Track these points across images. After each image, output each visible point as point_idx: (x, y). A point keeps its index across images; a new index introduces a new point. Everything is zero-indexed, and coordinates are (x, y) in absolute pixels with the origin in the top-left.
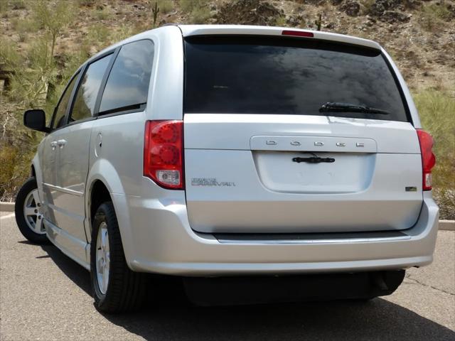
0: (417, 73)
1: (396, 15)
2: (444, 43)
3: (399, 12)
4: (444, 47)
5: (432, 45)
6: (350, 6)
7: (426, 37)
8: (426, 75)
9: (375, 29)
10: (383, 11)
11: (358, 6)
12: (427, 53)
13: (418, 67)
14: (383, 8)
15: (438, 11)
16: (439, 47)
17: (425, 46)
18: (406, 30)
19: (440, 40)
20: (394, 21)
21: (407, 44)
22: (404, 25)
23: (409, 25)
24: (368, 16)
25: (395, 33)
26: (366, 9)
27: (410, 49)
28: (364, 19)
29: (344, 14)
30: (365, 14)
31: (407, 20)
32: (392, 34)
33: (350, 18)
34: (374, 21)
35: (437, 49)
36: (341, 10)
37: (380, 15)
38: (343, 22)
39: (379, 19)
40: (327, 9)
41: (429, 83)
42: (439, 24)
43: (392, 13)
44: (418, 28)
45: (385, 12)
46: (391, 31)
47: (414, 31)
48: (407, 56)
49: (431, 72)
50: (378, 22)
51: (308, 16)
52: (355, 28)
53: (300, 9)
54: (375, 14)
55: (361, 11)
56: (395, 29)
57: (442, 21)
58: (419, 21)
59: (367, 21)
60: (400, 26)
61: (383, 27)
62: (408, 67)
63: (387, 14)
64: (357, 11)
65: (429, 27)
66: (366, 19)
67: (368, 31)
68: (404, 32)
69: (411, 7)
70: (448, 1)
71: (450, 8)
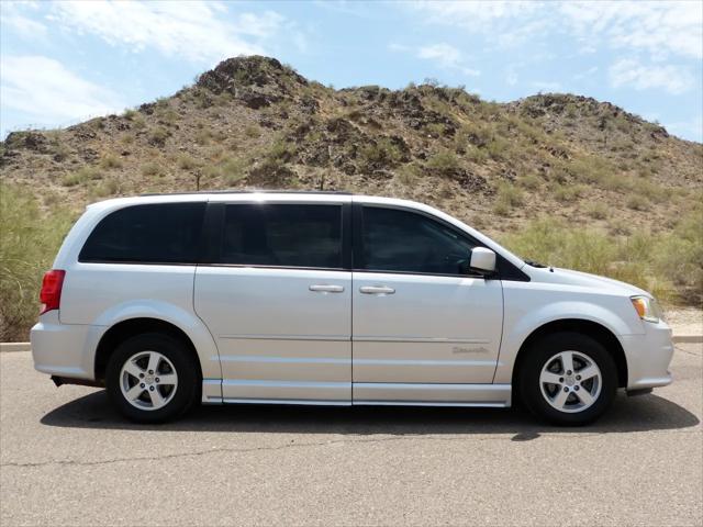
1: (383, 173)
3: (384, 171)
6: (349, 167)
9: (367, 185)
10: (373, 170)
11: (354, 167)
14: (373, 168)
15: (414, 170)
19: (414, 192)
20: (381, 178)
22: (389, 181)
23: (391, 181)
24: (361, 175)
25: (381, 187)
26: (360, 170)
29: (344, 174)
30: (360, 173)
31: (390, 177)
33: (348, 176)
34: (366, 179)
36: (341, 170)
37: (370, 174)
38: (343, 180)
39: (370, 177)
40: (331, 171)
42: (414, 179)
43: (380, 172)
46: (379, 185)
47: (396, 185)
50: (369, 179)
51: (316, 176)
53: (310, 171)
54: (367, 173)
55: (356, 171)
56: (382, 184)
57: (417, 178)
58: (400, 178)
60: (386, 182)
61: (373, 183)
63: (375, 173)
64: (353, 171)
65: (407, 182)
66: (360, 177)
67: (361, 187)
68: (389, 186)
69: (394, 167)
70: (420, 162)
71: (422, 167)
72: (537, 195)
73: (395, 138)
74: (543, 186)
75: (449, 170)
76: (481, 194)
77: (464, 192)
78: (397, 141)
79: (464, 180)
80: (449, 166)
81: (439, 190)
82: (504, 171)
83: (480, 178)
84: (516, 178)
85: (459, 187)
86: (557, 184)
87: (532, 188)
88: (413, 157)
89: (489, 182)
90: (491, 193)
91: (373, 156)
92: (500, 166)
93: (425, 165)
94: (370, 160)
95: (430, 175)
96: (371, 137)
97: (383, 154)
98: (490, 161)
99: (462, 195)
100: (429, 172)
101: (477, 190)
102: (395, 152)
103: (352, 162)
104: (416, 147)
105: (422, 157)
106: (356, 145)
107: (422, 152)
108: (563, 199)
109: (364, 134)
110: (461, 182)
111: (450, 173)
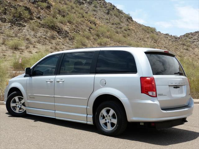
0: (31, 46)
1: (21, 24)
2: (39, 36)
4: (39, 37)
5: (35, 36)
6: (2, 19)
7: (32, 33)
8: (34, 47)
9: (13, 29)
10: (16, 22)
11: (6, 19)
12: (34, 39)
13: (31, 44)
14: (16, 21)
15: (36, 24)
16: (37, 37)
17: (32, 36)
18: (25, 30)
19: (37, 34)
20: (20, 26)
21: (26, 35)
22: (24, 28)
23: (26, 28)
24: (10, 23)
25: (21, 31)
26: (9, 21)
27: (27, 37)
28: (9, 24)
30: (9, 22)
31: (25, 26)
32: (20, 31)
33: (3, 23)
34: (13, 26)
35: (37, 38)
39: (14, 25)
41: (36, 50)
42: (36, 29)
43: (19, 23)
44: (29, 30)
45: (16, 23)
46: (19, 30)
47: (28, 30)
48: (26, 40)
49: (36, 46)
50: (14, 26)
52: (5, 27)
54: (13, 23)
55: (7, 21)
56: (21, 29)
57: (38, 28)
58: (29, 27)
59: (10, 25)
60: (23, 28)
61: (16, 28)
62: (27, 44)
63: (17, 23)
64: (5, 21)
65: (33, 30)
66: (9, 25)
67: (10, 29)
68: (24, 31)
69: (26, 21)
70: (39, 21)
71: (40, 23)
72: (90, 42)
73: (26, 7)
74: (92, 38)
75: (53, 26)
76: (67, 38)
77: (60, 37)
78: (27, 9)
79: (60, 32)
80: (52, 24)
81: (48, 35)
82: (74, 29)
83: (66, 31)
84: (80, 33)
85: (57, 34)
86: (97, 37)
87: (88, 38)
88: (35, 18)
89: (70, 33)
90: (72, 39)
91: (16, 15)
92: (72, 27)
93: (41, 22)
94: (14, 16)
95: (43, 27)
96: (13, 5)
97: (20, 14)
98: (68, 24)
99: (59, 39)
100: (43, 26)
101: (65, 37)
102: (26, 14)
103: (4, 16)
104: (35, 13)
105: (39, 18)
106: (6, 8)
107: (38, 16)
108: (101, 44)
109: (10, 3)
110: (58, 32)
111: (53, 28)
